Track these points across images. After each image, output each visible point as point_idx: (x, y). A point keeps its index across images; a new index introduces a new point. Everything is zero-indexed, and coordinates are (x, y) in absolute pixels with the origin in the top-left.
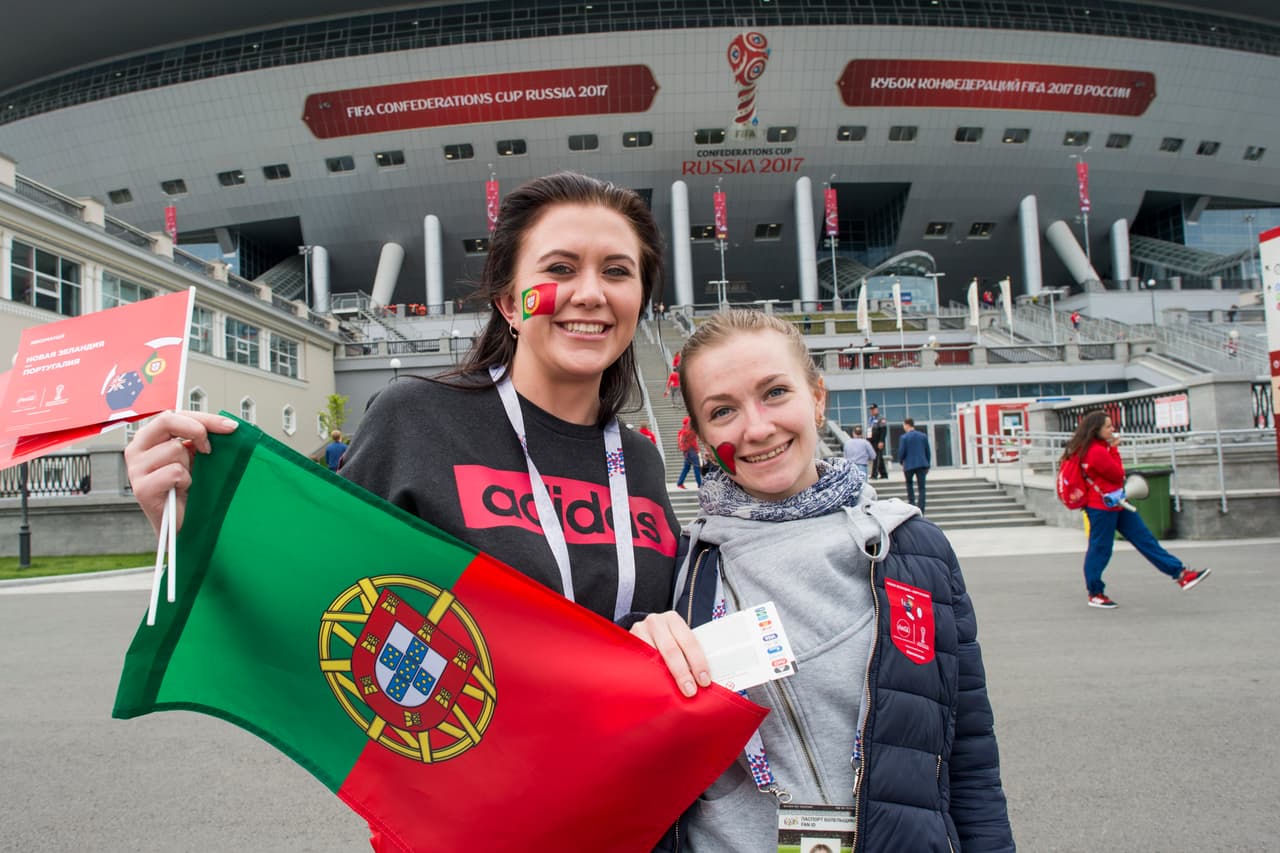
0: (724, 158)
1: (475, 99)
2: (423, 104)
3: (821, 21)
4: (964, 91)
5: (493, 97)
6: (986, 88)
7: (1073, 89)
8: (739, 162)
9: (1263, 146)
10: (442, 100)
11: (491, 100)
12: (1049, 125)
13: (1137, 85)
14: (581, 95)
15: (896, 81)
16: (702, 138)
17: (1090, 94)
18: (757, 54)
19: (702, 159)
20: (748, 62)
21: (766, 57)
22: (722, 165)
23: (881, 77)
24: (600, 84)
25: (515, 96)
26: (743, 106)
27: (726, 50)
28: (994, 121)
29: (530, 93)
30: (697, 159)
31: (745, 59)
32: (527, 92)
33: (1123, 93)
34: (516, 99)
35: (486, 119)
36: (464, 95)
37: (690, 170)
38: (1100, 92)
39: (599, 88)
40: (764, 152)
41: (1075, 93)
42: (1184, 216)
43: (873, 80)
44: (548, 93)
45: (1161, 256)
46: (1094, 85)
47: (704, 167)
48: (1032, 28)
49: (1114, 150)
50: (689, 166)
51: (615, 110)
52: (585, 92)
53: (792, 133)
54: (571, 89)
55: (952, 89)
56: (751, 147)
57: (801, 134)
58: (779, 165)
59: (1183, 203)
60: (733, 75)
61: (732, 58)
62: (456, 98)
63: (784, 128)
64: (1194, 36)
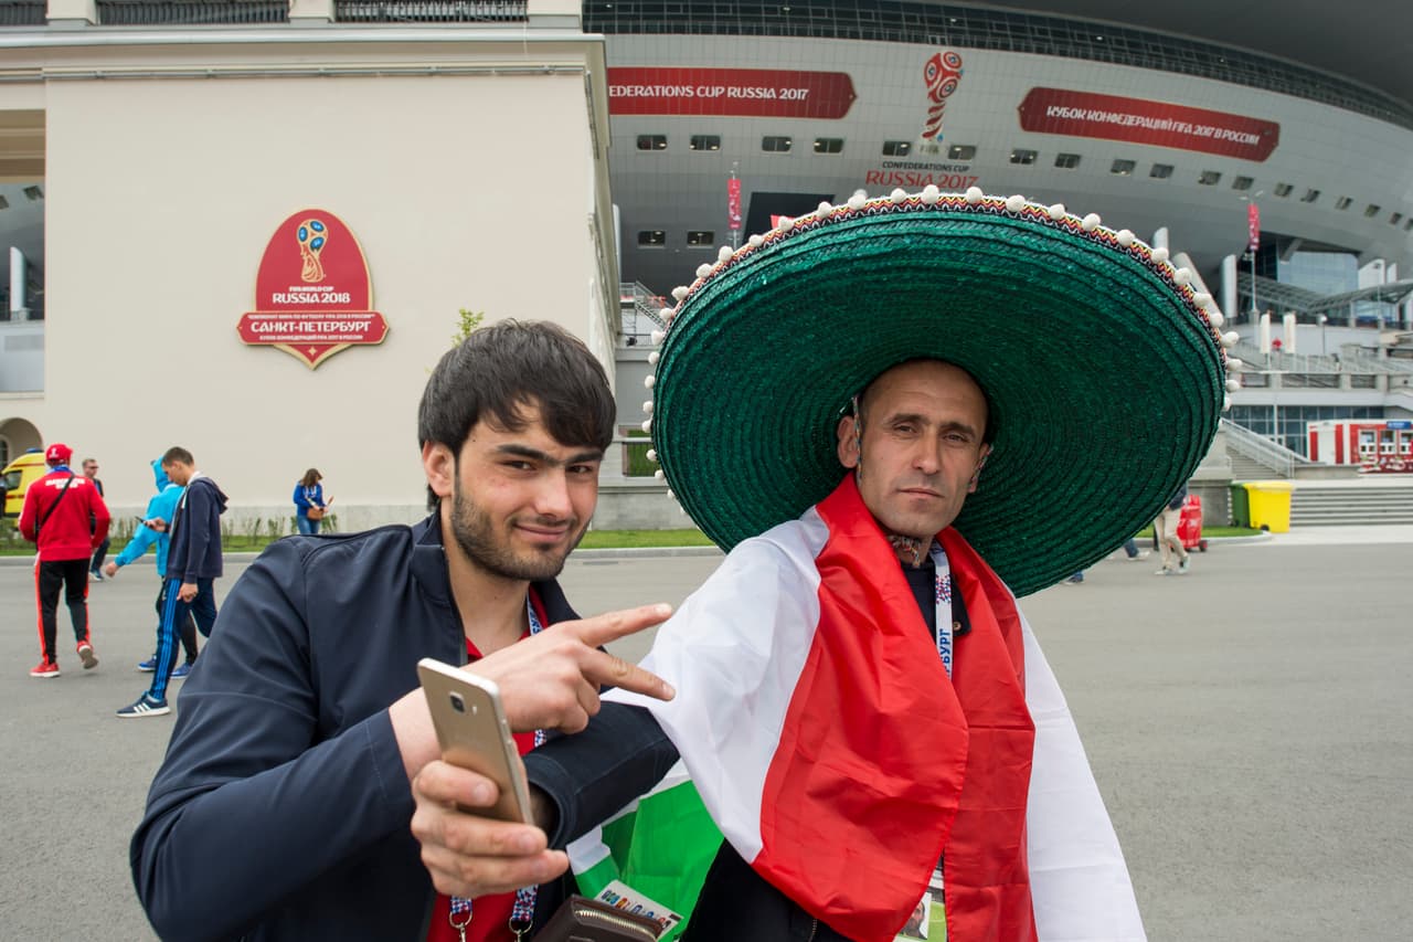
0: (906, 171)
1: (676, 91)
2: (622, 91)
4: (1125, 126)
5: (695, 90)
6: (1143, 125)
7: (1213, 134)
8: (919, 176)
9: (1351, 197)
10: (642, 88)
11: (692, 93)
12: (1191, 163)
13: (1266, 133)
14: (782, 97)
15: (1070, 111)
16: (889, 148)
17: (1226, 138)
18: (951, 74)
19: (888, 171)
20: (942, 79)
21: (959, 77)
22: (903, 177)
23: (1057, 106)
24: (802, 88)
25: (716, 92)
26: (931, 122)
27: (924, 65)
28: (1148, 155)
29: (732, 91)
30: (881, 170)
31: (940, 77)
32: (729, 89)
33: (1253, 139)
34: (717, 95)
35: (684, 112)
36: (666, 86)
37: (874, 180)
38: (1235, 137)
39: (800, 91)
40: (944, 168)
41: (1216, 136)
42: (1278, 255)
43: (1050, 108)
44: (749, 92)
45: (1266, 291)
46: (1231, 130)
47: (887, 177)
49: (1238, 191)
50: (873, 175)
51: (812, 115)
52: (786, 94)
53: (969, 151)
54: (772, 90)
55: (1116, 123)
56: (933, 162)
57: (979, 154)
58: (955, 181)
60: (927, 91)
61: (928, 75)
62: (657, 88)
63: (965, 147)
64: (1307, 91)
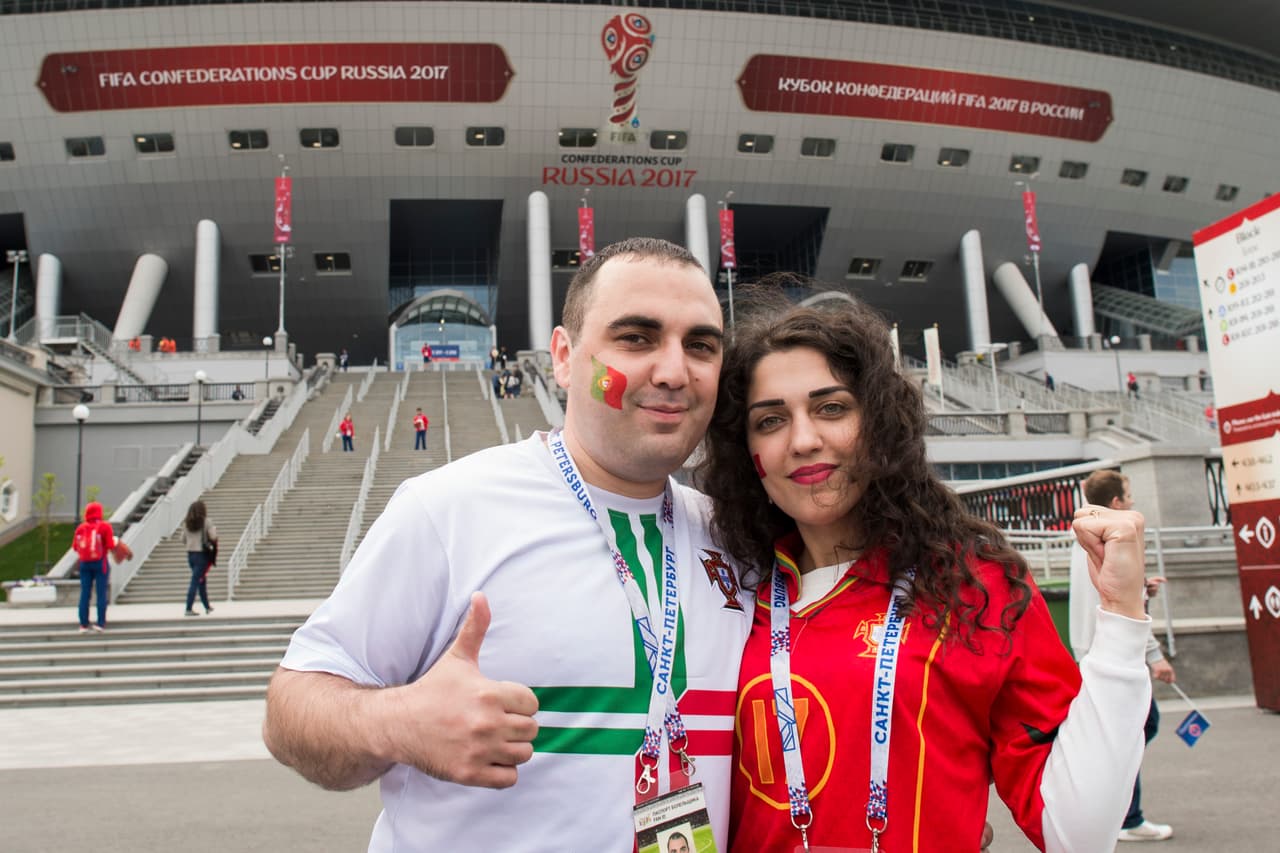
0: (596, 166)
1: (273, 73)
2: (203, 76)
3: (717, 6)
4: (891, 101)
5: (298, 72)
6: (916, 99)
7: (1017, 106)
8: (615, 171)
9: (1237, 185)
10: (229, 71)
11: (295, 76)
12: (993, 146)
13: (1092, 105)
14: (414, 77)
15: (809, 84)
16: (568, 140)
17: (1037, 113)
18: (639, 41)
19: (569, 166)
20: (627, 48)
21: (650, 45)
22: (593, 174)
23: (790, 78)
24: (439, 64)
25: (326, 73)
26: (620, 102)
27: (599, 30)
28: (928, 137)
29: (347, 70)
30: (561, 166)
31: (623, 45)
32: (343, 69)
33: (1076, 113)
34: (327, 77)
35: (287, 99)
36: (259, 68)
37: (553, 178)
38: (1050, 111)
39: (436, 68)
40: (647, 160)
41: (1021, 110)
42: (1152, 263)
43: (781, 80)
44: (370, 72)
45: (1128, 310)
46: (1042, 102)
47: (570, 175)
48: (969, 31)
49: (1068, 181)
50: (551, 173)
51: (457, 98)
52: (419, 73)
53: (681, 139)
54: (400, 68)
55: (877, 97)
56: (629, 154)
57: (692, 141)
58: (665, 177)
59: (1150, 248)
60: (608, 64)
61: (608, 44)
62: (249, 70)
63: (672, 133)
64: (1152, 54)
